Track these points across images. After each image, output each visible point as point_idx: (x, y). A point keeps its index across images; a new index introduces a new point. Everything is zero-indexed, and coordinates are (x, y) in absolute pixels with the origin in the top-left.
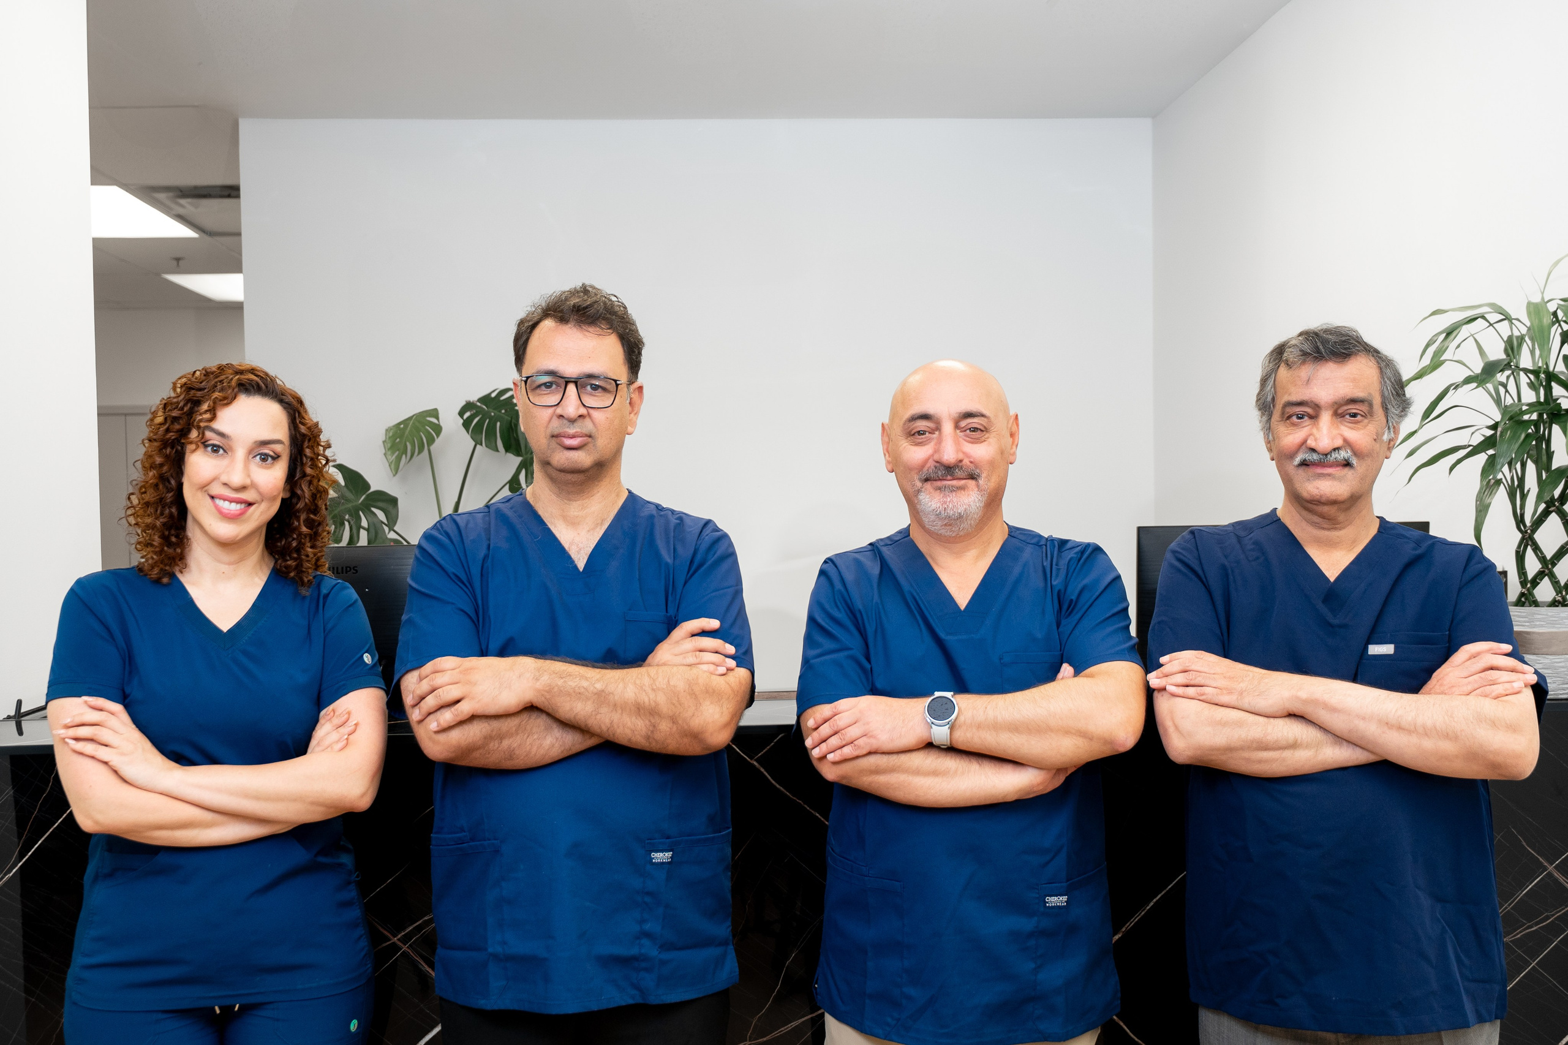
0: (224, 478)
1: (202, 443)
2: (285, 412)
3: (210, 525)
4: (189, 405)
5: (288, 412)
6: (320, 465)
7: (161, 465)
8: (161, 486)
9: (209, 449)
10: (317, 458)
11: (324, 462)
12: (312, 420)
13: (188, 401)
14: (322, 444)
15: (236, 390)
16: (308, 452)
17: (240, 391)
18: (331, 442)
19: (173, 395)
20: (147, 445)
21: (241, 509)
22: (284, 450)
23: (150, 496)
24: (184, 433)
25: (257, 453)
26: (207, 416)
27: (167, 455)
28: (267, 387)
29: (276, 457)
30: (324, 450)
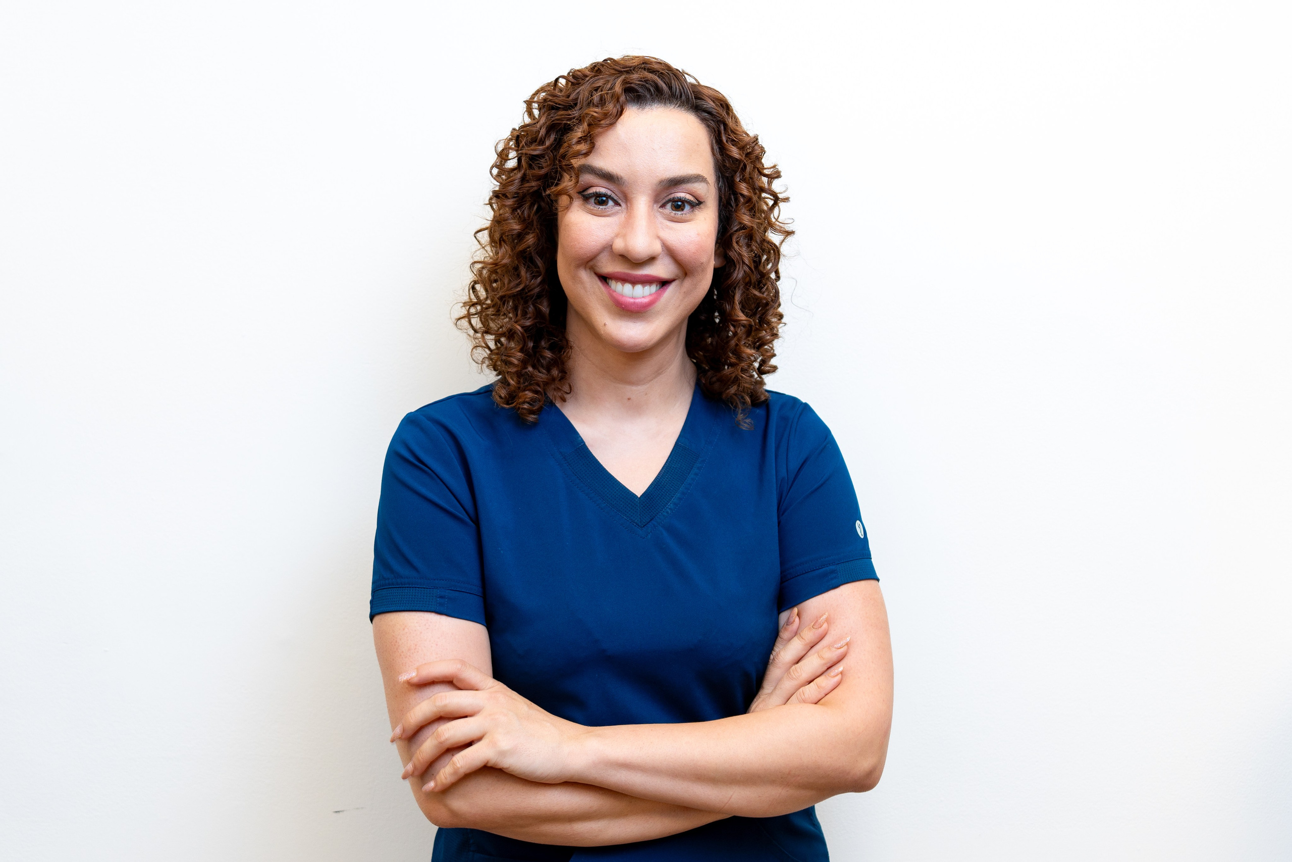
0: (619, 245)
1: (580, 193)
2: (704, 126)
3: (605, 325)
4: (553, 137)
5: (708, 126)
6: (765, 208)
7: (520, 236)
8: (523, 272)
9: (592, 200)
10: (760, 197)
11: (771, 203)
12: (747, 135)
13: (551, 128)
14: (766, 172)
15: (622, 98)
16: (744, 188)
17: (627, 101)
18: (780, 168)
19: (527, 120)
20: (495, 206)
21: (650, 295)
22: (708, 191)
23: (507, 286)
24: (551, 179)
25: (667, 199)
26: (583, 147)
27: (524, 220)
28: (670, 88)
29: (697, 203)
30: (770, 183)
